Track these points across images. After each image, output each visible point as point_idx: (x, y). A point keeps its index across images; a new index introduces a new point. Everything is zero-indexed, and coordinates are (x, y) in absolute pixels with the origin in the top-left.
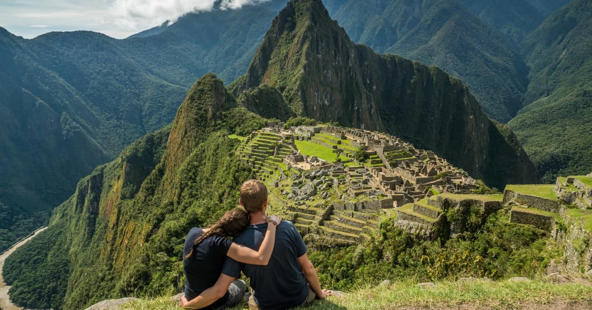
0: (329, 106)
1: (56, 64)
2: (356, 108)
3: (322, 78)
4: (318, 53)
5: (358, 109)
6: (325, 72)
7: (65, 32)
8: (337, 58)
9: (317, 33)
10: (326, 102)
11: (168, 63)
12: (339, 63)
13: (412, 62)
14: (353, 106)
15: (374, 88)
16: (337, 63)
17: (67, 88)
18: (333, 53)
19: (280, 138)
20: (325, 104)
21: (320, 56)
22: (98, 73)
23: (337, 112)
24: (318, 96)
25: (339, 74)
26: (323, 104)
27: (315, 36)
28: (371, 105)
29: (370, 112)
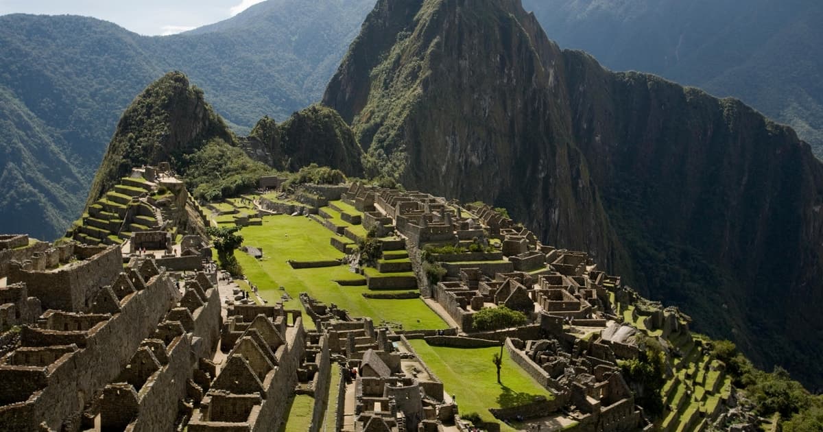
0: (481, 167)
1: (11, 73)
2: (543, 175)
3: (466, 109)
4: (460, 56)
5: (547, 177)
6: (476, 96)
7: (40, 16)
8: (506, 71)
9: (460, 17)
10: (474, 158)
11: (233, 84)
12: (510, 79)
13: (683, 89)
14: (535, 171)
15: (597, 138)
16: (505, 81)
17: (26, 118)
18: (498, 59)
19: (145, 191)
20: (472, 163)
21: (464, 63)
22: (93, 95)
23: (498, 181)
24: (455, 143)
25: (509, 102)
26: (466, 162)
27: (457, 22)
28: (578, 171)
29: (575, 186)
